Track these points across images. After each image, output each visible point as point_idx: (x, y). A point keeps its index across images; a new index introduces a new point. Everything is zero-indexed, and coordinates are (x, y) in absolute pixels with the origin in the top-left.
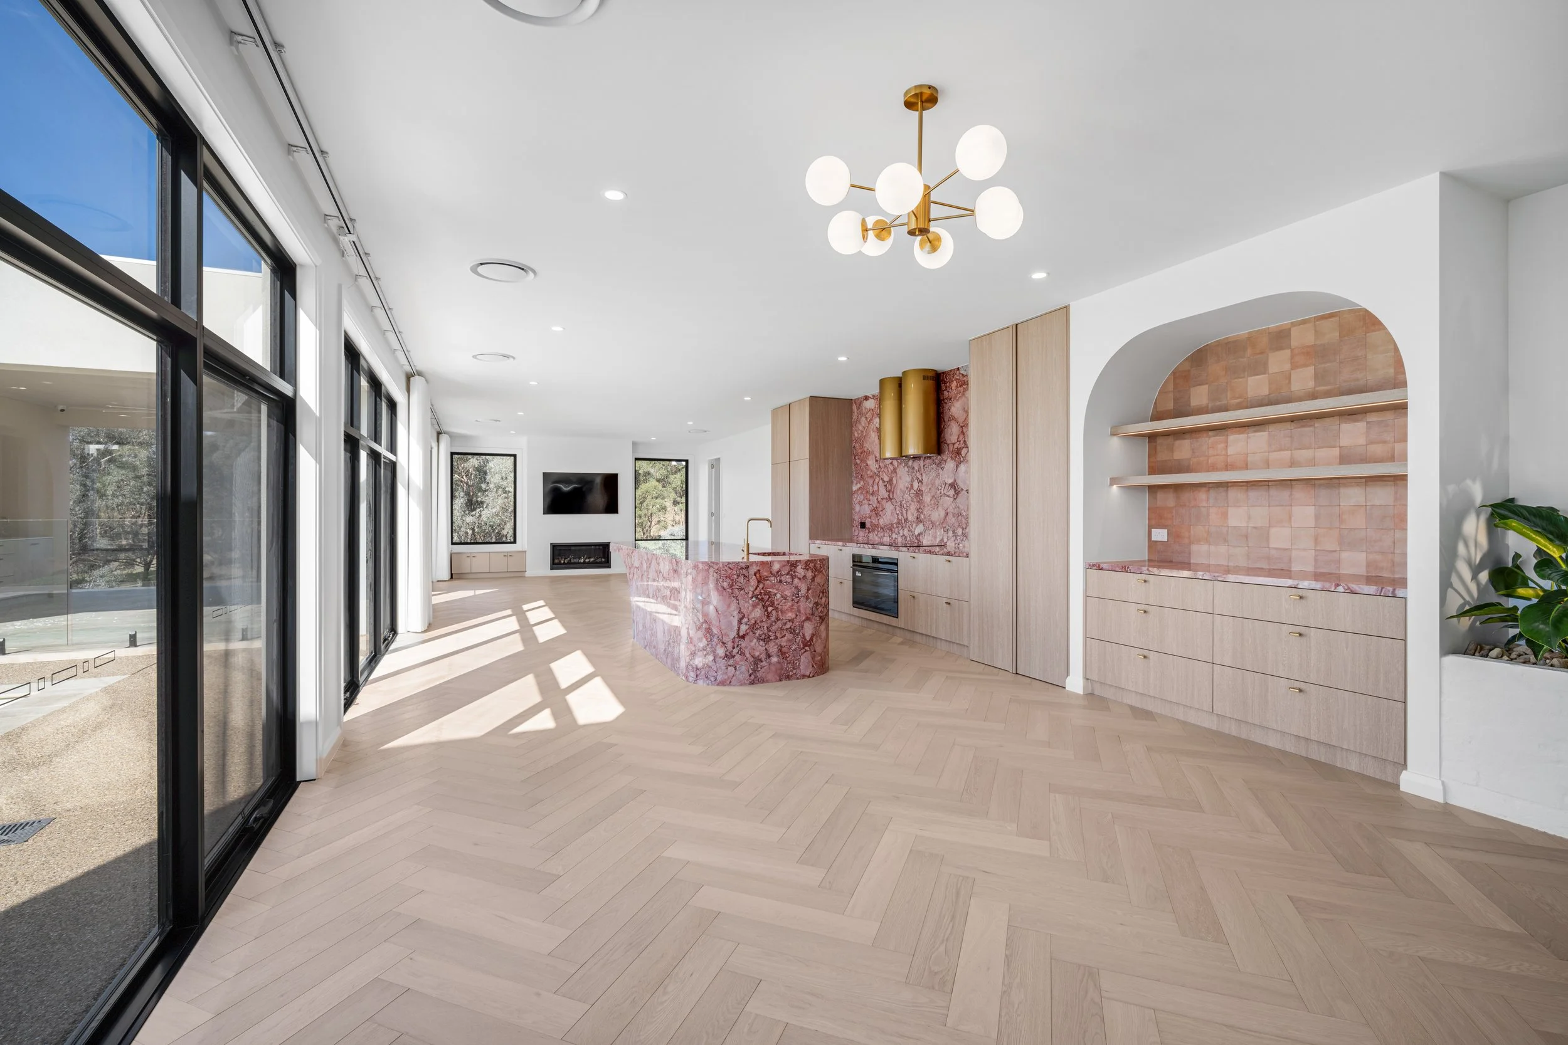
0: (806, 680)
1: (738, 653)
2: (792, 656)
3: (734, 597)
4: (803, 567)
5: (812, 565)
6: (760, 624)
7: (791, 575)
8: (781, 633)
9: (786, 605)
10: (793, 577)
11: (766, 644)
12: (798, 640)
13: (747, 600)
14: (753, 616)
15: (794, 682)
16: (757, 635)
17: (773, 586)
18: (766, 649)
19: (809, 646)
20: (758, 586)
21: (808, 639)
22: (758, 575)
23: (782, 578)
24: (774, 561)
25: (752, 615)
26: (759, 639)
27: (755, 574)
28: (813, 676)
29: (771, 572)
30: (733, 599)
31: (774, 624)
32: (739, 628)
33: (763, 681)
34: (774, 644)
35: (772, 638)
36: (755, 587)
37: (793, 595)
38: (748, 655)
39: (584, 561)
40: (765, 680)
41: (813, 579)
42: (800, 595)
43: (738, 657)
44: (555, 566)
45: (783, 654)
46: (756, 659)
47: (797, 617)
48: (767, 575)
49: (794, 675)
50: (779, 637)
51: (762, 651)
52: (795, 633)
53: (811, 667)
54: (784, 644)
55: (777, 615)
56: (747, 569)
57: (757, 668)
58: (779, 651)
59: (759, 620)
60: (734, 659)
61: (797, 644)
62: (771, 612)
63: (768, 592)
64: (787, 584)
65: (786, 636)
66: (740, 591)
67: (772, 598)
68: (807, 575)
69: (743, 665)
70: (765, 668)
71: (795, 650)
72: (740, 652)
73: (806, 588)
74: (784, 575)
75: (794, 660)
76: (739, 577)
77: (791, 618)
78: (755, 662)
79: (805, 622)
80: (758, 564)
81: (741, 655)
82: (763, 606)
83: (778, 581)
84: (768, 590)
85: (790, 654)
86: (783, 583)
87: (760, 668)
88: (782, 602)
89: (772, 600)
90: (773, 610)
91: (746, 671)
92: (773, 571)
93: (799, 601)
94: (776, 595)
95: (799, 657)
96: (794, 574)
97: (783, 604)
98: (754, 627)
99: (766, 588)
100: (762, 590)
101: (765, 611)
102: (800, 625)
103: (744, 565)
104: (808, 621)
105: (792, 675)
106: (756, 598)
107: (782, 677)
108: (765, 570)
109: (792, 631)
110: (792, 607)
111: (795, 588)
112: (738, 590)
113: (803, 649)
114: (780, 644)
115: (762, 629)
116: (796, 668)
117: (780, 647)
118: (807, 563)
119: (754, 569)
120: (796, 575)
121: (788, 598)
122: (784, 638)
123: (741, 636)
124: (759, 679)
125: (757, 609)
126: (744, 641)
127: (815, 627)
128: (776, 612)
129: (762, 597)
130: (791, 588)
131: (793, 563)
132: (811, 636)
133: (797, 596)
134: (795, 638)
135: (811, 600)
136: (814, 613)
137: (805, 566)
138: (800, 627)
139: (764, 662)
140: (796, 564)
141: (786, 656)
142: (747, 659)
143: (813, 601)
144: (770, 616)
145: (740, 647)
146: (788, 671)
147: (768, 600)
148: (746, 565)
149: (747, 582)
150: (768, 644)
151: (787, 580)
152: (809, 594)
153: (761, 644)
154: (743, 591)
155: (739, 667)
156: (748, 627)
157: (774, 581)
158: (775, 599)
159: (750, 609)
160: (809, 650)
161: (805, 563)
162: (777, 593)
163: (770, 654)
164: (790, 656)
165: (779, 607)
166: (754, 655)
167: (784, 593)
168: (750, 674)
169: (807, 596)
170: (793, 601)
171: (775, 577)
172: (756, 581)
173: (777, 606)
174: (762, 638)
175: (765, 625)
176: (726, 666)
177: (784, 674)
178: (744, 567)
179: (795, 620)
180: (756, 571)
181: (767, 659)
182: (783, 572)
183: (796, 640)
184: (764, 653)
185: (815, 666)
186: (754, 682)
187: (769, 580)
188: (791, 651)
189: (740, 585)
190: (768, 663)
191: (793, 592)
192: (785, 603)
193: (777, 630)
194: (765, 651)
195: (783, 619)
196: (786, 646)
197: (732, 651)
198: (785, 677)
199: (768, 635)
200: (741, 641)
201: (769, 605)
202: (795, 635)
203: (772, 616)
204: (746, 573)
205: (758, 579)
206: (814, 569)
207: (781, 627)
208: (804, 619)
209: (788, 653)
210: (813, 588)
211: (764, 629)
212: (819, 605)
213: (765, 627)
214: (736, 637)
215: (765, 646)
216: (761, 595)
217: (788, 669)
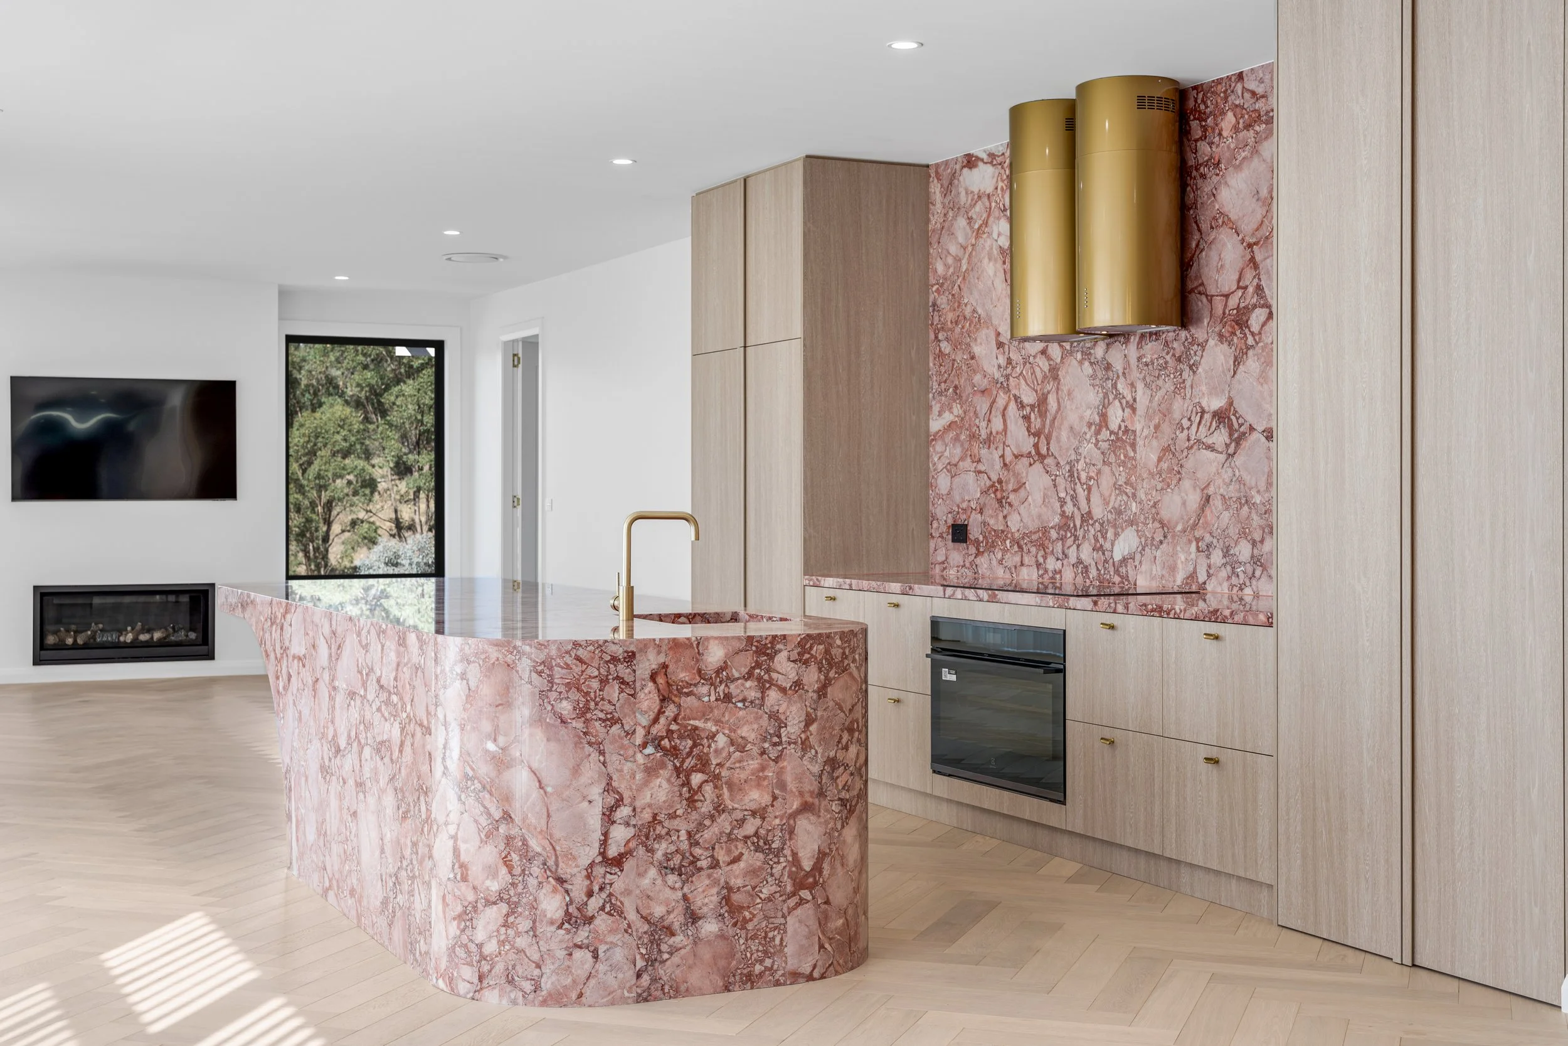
0: (802, 987)
1: (602, 908)
2: (760, 916)
3: (590, 744)
4: (794, 655)
5: (818, 650)
6: (666, 824)
7: (759, 679)
8: (729, 851)
9: (743, 768)
10: (764, 686)
11: (684, 883)
12: (777, 869)
13: (631, 752)
14: (648, 800)
15: (765, 995)
16: (659, 855)
17: (705, 713)
18: (685, 898)
19: (811, 888)
20: (660, 712)
21: (807, 865)
22: (661, 680)
23: (733, 688)
24: (707, 639)
25: (645, 798)
26: (665, 868)
27: (653, 678)
28: (823, 977)
29: (699, 671)
30: (588, 749)
31: (707, 822)
32: (606, 834)
33: (676, 991)
34: (707, 882)
35: (703, 863)
36: (652, 716)
37: (764, 740)
38: (632, 915)
39: (135, 639)
40: (683, 988)
41: (822, 692)
42: (784, 739)
43: (602, 922)
44: (46, 654)
45: (735, 910)
46: (656, 926)
47: (774, 803)
48: (687, 679)
49: (767, 973)
50: (724, 862)
51: (674, 904)
52: (770, 849)
53: (817, 948)
54: (736, 882)
55: (718, 797)
56: (629, 661)
57: (660, 951)
58: (724, 902)
59: (664, 812)
60: (592, 926)
61: (777, 882)
62: (700, 787)
63: (689, 728)
64: (747, 704)
65: (744, 857)
66: (610, 727)
67: (701, 747)
68: (805, 681)
69: (616, 945)
70: (683, 952)
71: (768, 898)
72: (608, 906)
73: (803, 718)
74: (738, 679)
75: (768, 929)
76: (605, 685)
77: (759, 806)
78: (652, 935)
79: (799, 817)
80: (659, 646)
81: (613, 915)
82: (678, 770)
83: (719, 695)
84: (692, 722)
85: (755, 910)
86: (735, 704)
87: (668, 953)
88: (732, 759)
89: (702, 752)
90: (706, 781)
91: (625, 961)
92: (704, 668)
93: (781, 755)
94: (715, 739)
95: (782, 921)
96: (766, 677)
97: (735, 763)
98: (650, 831)
99: (684, 718)
100: (673, 723)
101: (683, 785)
102: (785, 827)
103: (621, 650)
104: (806, 815)
105: (760, 974)
106: (656, 748)
107: (732, 980)
108: (680, 664)
109: (761, 843)
110: (761, 774)
111: (770, 717)
112: (603, 725)
113: (792, 897)
114: (727, 883)
115: (674, 838)
116: (772, 950)
117: (726, 891)
118: (805, 645)
119: (648, 662)
120: (773, 680)
121: (749, 747)
122: (737, 864)
123: (611, 859)
124: (663, 986)
125: (659, 780)
126: (619, 873)
127: (828, 831)
128: (716, 787)
129: (673, 744)
130: (758, 718)
131: (763, 643)
132: (816, 856)
133: (776, 739)
134: (771, 863)
135: (816, 752)
136: (826, 791)
137: (799, 654)
138: (784, 832)
139: (679, 935)
140: (772, 648)
141: (744, 918)
142: (629, 926)
143: (823, 754)
144: (697, 801)
145: (608, 892)
146: (750, 962)
147: (689, 754)
148: (626, 652)
149: (630, 699)
150: (692, 882)
151: (746, 693)
152: (811, 734)
153: (670, 883)
154: (618, 726)
155: (605, 952)
156: (631, 832)
157: (709, 696)
158: (712, 749)
159: (637, 778)
160: (809, 898)
161: (799, 643)
162: (718, 732)
163: (698, 911)
164: (754, 916)
165: (723, 774)
166: (650, 914)
167: (739, 732)
168: (639, 970)
169: (805, 739)
170: (765, 756)
171: (712, 684)
172: (657, 698)
173: (717, 771)
174: (674, 864)
175: (683, 826)
176: (567, 948)
177: (739, 971)
178: (621, 657)
179: (768, 811)
180: (654, 666)
181: (687, 925)
182: (734, 670)
183: (772, 868)
184: (680, 908)
185: (827, 946)
186: (650, 995)
187: (694, 695)
188: (758, 904)
189: (610, 708)
190: (691, 938)
191: (764, 728)
192: (740, 762)
193: (718, 841)
194: (683, 903)
195: (734, 809)
196: (744, 887)
197: (586, 905)
198: (741, 978)
199: (691, 854)
200: (611, 874)
201: (692, 767)
202: (771, 856)
203: (702, 798)
204: (625, 673)
205: (662, 692)
206: (824, 661)
207: (728, 831)
208: (795, 807)
209: (749, 907)
210: (822, 716)
211: (678, 837)
212: (839, 767)
213: (683, 833)
214: (597, 861)
215: (682, 888)
216: (671, 738)
217: (748, 955)
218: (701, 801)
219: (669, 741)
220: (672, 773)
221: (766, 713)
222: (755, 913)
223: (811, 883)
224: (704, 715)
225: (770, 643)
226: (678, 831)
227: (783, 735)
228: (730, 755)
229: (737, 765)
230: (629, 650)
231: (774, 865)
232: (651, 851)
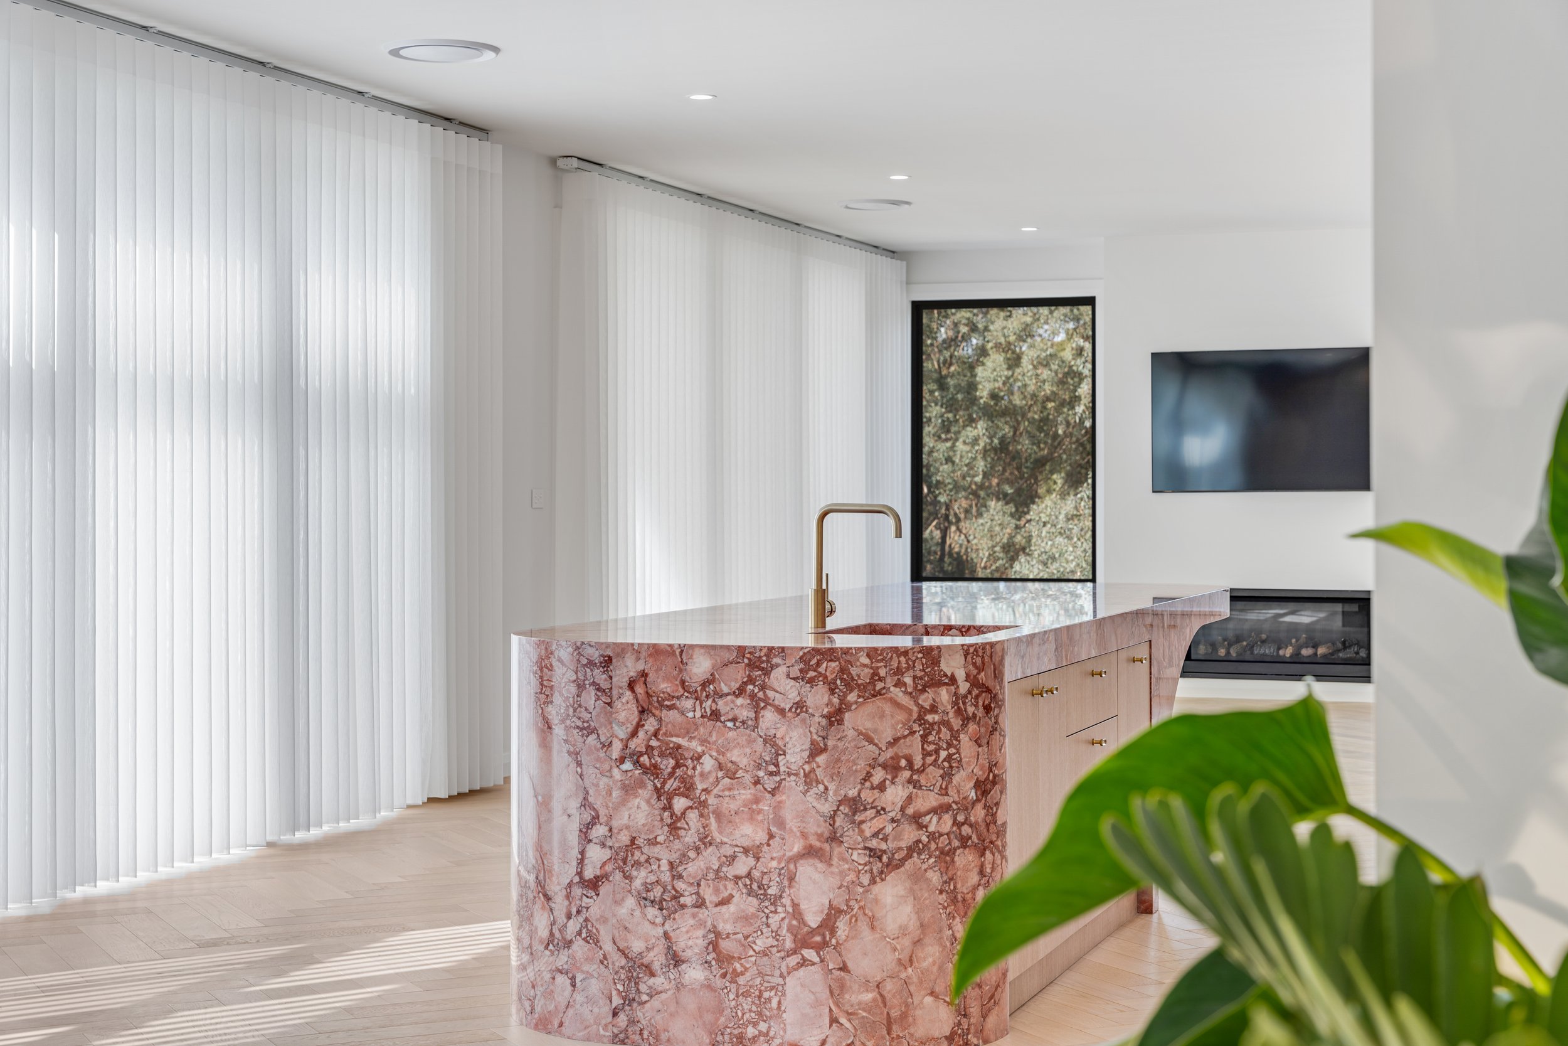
1: (579, 933)
2: (753, 971)
3: (569, 753)
4: (795, 672)
5: (830, 668)
6: (646, 850)
8: (717, 891)
9: (733, 798)
10: (758, 705)
11: (665, 919)
12: (774, 920)
13: (607, 766)
14: (625, 821)
16: (637, 884)
17: (688, 731)
18: (666, 936)
19: (819, 948)
20: (639, 725)
21: (813, 921)
22: (640, 689)
23: (722, 705)
24: (692, 647)
25: (622, 819)
26: (644, 899)
27: (631, 686)
29: (683, 682)
30: (568, 758)
31: (692, 854)
32: (582, 853)
33: (656, 1039)
34: (692, 922)
35: (687, 900)
36: (630, 728)
37: (759, 767)
38: (608, 946)
41: (835, 718)
42: (782, 769)
43: (579, 948)
45: (723, 959)
46: (635, 961)
47: (771, 842)
48: (669, 690)
49: (762, 1038)
50: (710, 902)
51: (654, 941)
52: (765, 895)
53: (827, 1021)
54: (725, 927)
55: (704, 827)
56: (605, 666)
57: (638, 991)
58: (711, 948)
59: (643, 836)
60: (570, 951)
61: (774, 934)
62: (684, 813)
63: (671, 745)
64: (737, 724)
65: (735, 900)
66: (587, 737)
67: (685, 769)
68: (810, 702)
69: (592, 976)
70: (663, 996)
71: (764, 952)
72: (584, 931)
73: (807, 745)
74: (728, 694)
75: (763, 988)
76: (583, 691)
77: (752, 843)
78: (630, 971)
79: (801, 862)
80: (638, 652)
81: (589, 943)
82: (658, 792)
83: (705, 712)
84: (674, 739)
85: (748, 962)
86: (723, 723)
87: (648, 994)
88: (720, 786)
89: (686, 773)
90: (691, 808)
91: (601, 995)
92: (688, 679)
93: (779, 787)
94: (701, 761)
95: (781, 981)
96: (761, 695)
97: (723, 791)
98: (627, 856)
99: (665, 734)
100: (653, 738)
101: (664, 809)
102: (783, 871)
103: (597, 654)
104: (811, 861)
105: (754, 1038)
106: (634, 764)
107: (720, 1038)
108: (661, 673)
109: (755, 886)
110: (754, 807)
111: (765, 742)
112: (580, 734)
113: (792, 954)
114: (714, 927)
115: (655, 867)
116: (768, 1014)
117: (713, 935)
118: (810, 661)
119: (627, 669)
120: (769, 699)
121: (740, 774)
122: (725, 906)
123: (588, 881)
124: (641, 1030)
125: (638, 800)
126: (595, 897)
127: (845, 884)
128: (701, 815)
129: (653, 762)
130: (751, 741)
131: (757, 655)
132: (826, 912)
133: (772, 768)
134: (767, 911)
135: (826, 788)
136: (842, 836)
137: (801, 671)
138: (782, 877)
139: (660, 976)
140: (768, 661)
141: (735, 970)
142: (605, 957)
143: (836, 793)
144: (680, 828)
145: (584, 916)
146: (741, 1022)
147: (672, 774)
148: (602, 656)
149: (605, 708)
150: (674, 919)
151: (737, 712)
152: (818, 767)
153: (650, 917)
154: (594, 736)
155: (581, 981)
156: (606, 854)
157: (694, 711)
158: (697, 772)
159: (614, 795)
160: (816, 959)
161: (801, 658)
162: (704, 753)
163: (681, 953)
164: (746, 969)
165: (710, 802)
166: (628, 948)
167: (728, 755)
168: (615, 1008)
169: (810, 772)
170: (759, 787)
171: (697, 699)
172: (635, 709)
173: (703, 798)
174: (654, 897)
175: (665, 855)
176: (551, 971)
177: (728, 1030)
178: (597, 661)
179: (763, 850)
180: (632, 674)
181: (669, 967)
182: (722, 684)
183: (767, 917)
184: (661, 947)
185: (843, 1020)
186: (628, 1038)
187: (677, 709)
188: (751, 956)
189: (586, 716)
190: (673, 982)
191: (758, 754)
192: (730, 789)
193: (704, 877)
194: (664, 942)
195: (722, 843)
196: (735, 934)
197: (566, 927)
198: (731, 1039)
199: (674, 888)
200: (587, 897)
201: (675, 790)
202: (767, 903)
203: (686, 826)
204: (601, 679)
205: (641, 702)
206: (838, 682)
207: (716, 867)
208: (796, 850)
209: (740, 958)
210: (835, 747)
211: (659, 866)
212: (865, 809)
213: (664, 863)
214: (575, 881)
215: (663, 924)
216: (650, 754)
217: (740, 1014)
218: (685, 829)
219: (649, 758)
220: (652, 794)
221: (761, 737)
222: (748, 966)
223: (817, 943)
224: (688, 733)
225: (765, 655)
226: (659, 860)
227: (781, 764)
228: (718, 781)
229: (727, 793)
230: (605, 654)
231: (771, 915)
232: (628, 877)
